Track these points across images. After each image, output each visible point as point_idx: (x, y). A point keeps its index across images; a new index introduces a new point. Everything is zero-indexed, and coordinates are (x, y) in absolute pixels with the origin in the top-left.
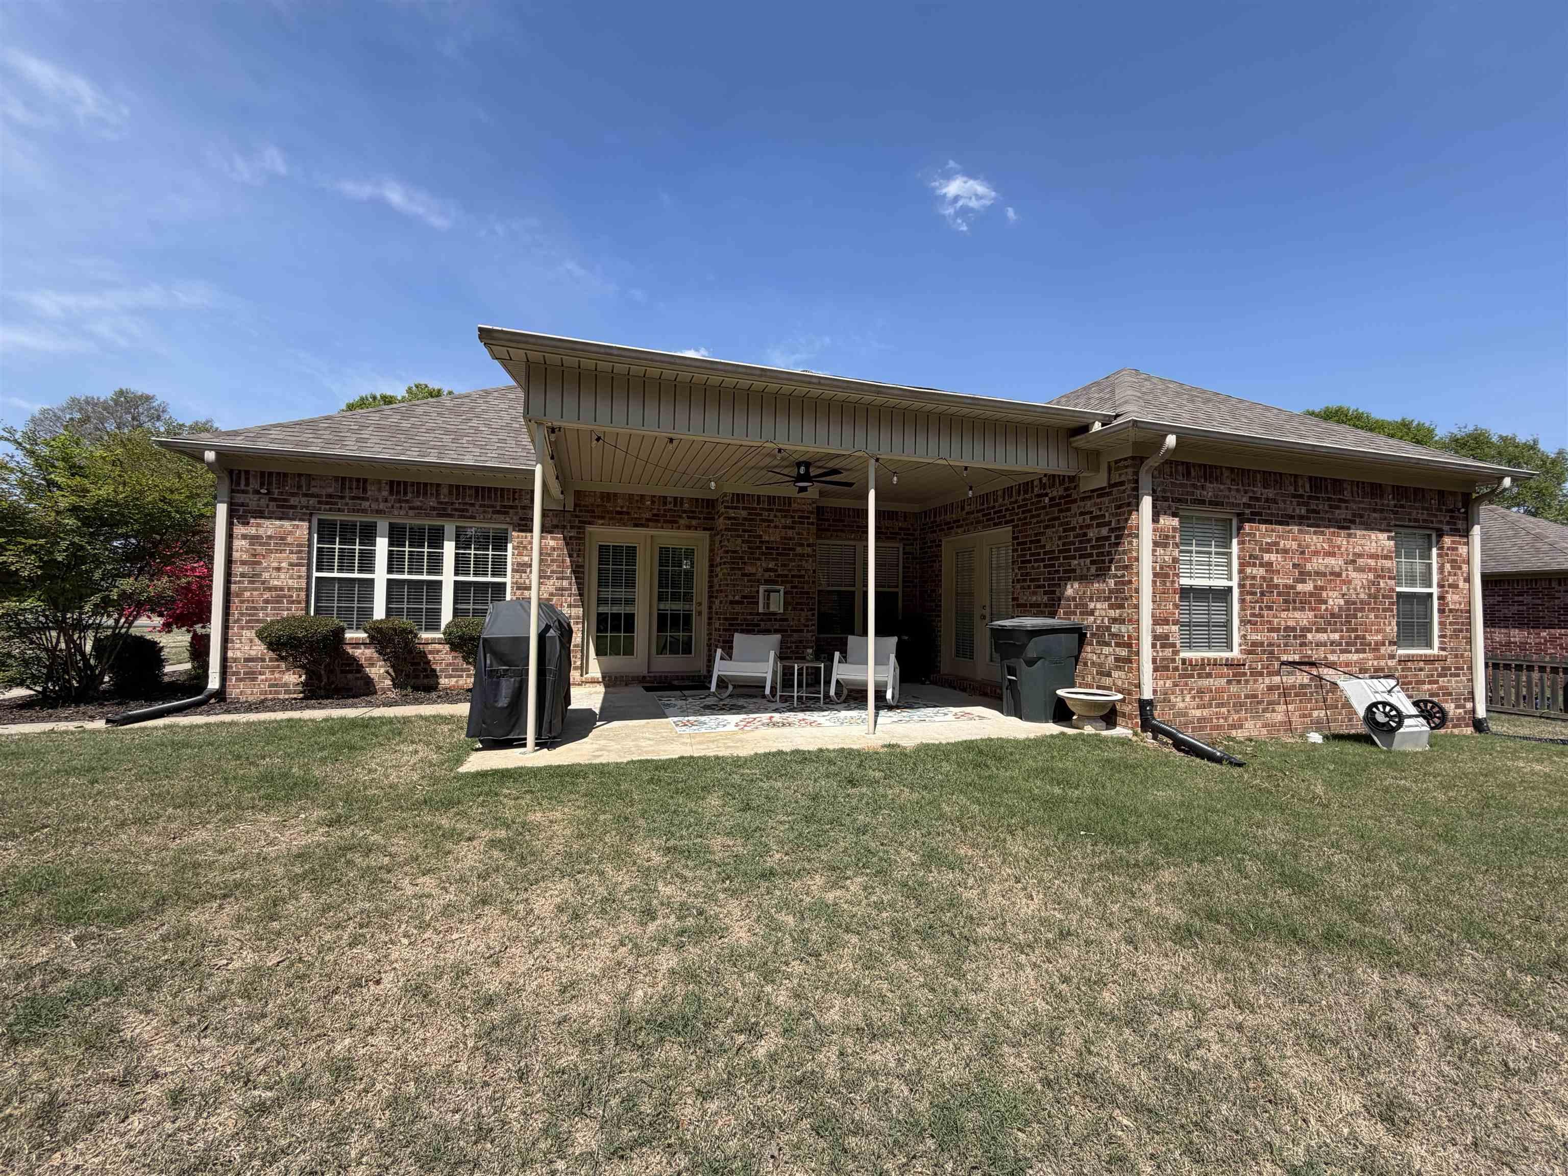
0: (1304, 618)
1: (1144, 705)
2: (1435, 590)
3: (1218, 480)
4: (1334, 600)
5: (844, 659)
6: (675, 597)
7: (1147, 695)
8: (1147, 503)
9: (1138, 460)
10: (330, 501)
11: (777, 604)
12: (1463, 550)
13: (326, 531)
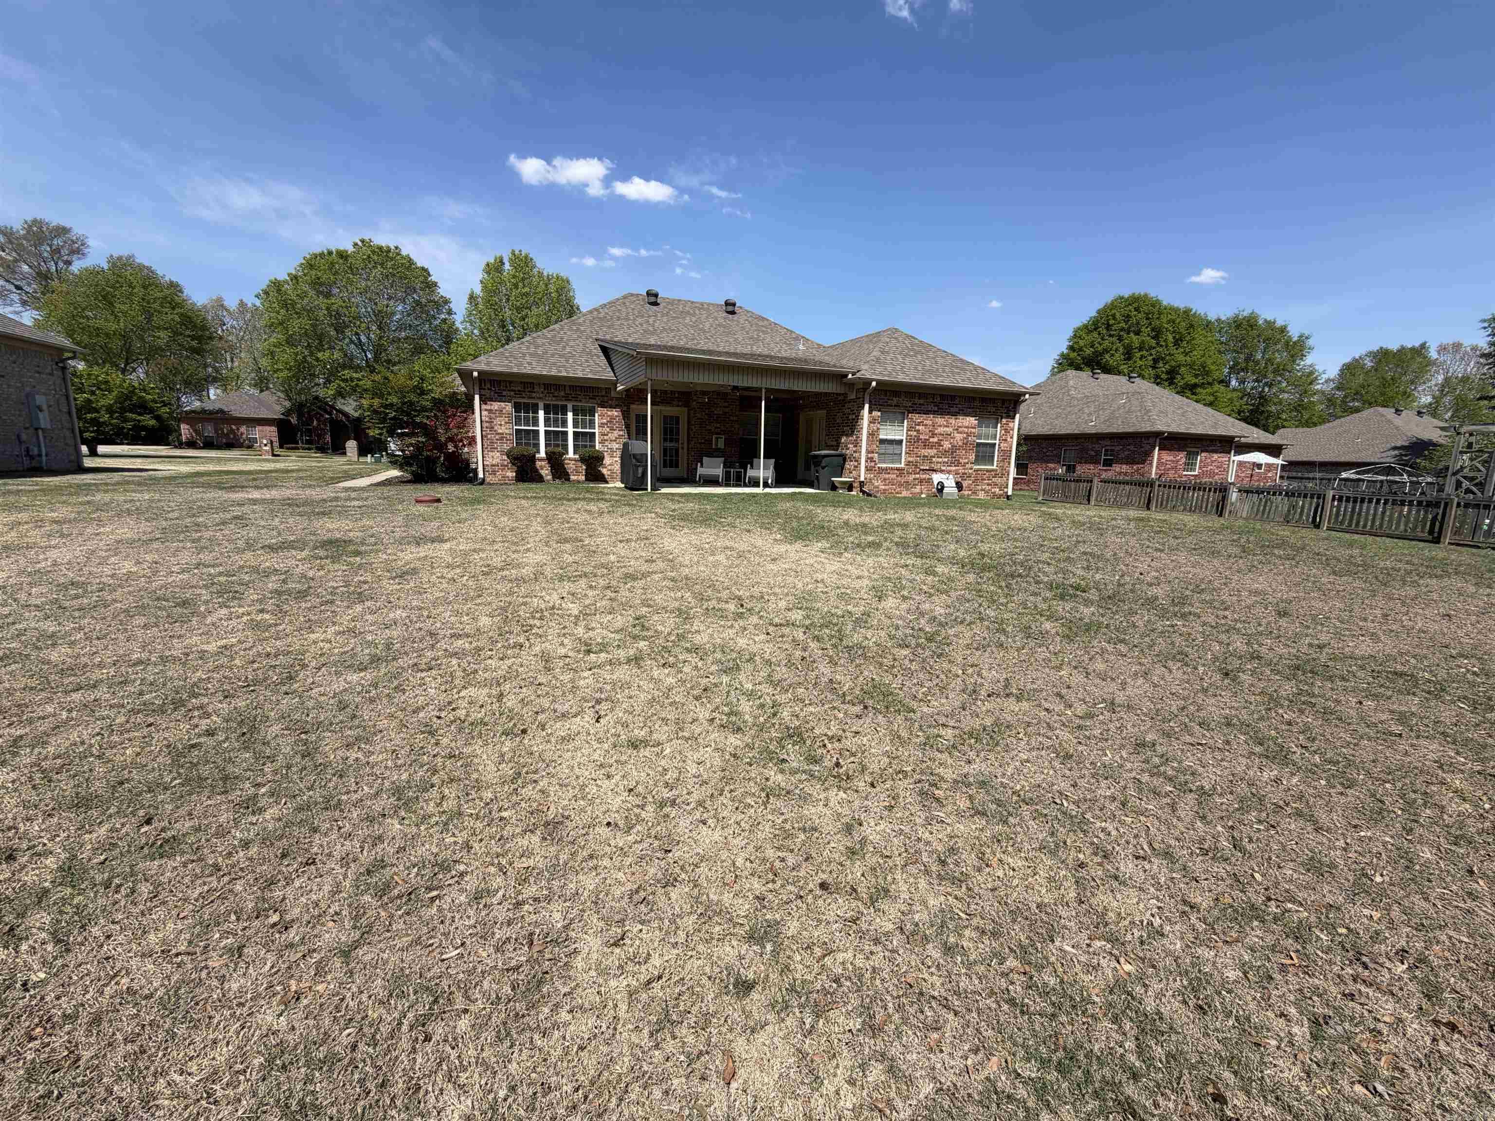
0: (932, 452)
1: (862, 484)
2: (997, 442)
3: (899, 397)
4: (947, 445)
5: (752, 467)
6: (671, 440)
7: (862, 479)
8: (867, 406)
9: (864, 390)
10: (519, 393)
11: (721, 444)
12: (1011, 425)
13: (517, 407)
